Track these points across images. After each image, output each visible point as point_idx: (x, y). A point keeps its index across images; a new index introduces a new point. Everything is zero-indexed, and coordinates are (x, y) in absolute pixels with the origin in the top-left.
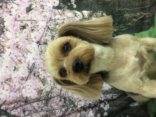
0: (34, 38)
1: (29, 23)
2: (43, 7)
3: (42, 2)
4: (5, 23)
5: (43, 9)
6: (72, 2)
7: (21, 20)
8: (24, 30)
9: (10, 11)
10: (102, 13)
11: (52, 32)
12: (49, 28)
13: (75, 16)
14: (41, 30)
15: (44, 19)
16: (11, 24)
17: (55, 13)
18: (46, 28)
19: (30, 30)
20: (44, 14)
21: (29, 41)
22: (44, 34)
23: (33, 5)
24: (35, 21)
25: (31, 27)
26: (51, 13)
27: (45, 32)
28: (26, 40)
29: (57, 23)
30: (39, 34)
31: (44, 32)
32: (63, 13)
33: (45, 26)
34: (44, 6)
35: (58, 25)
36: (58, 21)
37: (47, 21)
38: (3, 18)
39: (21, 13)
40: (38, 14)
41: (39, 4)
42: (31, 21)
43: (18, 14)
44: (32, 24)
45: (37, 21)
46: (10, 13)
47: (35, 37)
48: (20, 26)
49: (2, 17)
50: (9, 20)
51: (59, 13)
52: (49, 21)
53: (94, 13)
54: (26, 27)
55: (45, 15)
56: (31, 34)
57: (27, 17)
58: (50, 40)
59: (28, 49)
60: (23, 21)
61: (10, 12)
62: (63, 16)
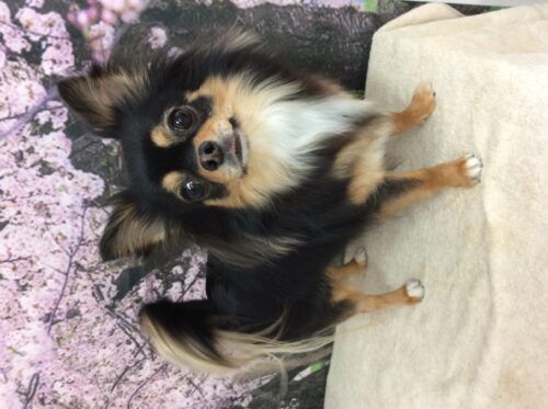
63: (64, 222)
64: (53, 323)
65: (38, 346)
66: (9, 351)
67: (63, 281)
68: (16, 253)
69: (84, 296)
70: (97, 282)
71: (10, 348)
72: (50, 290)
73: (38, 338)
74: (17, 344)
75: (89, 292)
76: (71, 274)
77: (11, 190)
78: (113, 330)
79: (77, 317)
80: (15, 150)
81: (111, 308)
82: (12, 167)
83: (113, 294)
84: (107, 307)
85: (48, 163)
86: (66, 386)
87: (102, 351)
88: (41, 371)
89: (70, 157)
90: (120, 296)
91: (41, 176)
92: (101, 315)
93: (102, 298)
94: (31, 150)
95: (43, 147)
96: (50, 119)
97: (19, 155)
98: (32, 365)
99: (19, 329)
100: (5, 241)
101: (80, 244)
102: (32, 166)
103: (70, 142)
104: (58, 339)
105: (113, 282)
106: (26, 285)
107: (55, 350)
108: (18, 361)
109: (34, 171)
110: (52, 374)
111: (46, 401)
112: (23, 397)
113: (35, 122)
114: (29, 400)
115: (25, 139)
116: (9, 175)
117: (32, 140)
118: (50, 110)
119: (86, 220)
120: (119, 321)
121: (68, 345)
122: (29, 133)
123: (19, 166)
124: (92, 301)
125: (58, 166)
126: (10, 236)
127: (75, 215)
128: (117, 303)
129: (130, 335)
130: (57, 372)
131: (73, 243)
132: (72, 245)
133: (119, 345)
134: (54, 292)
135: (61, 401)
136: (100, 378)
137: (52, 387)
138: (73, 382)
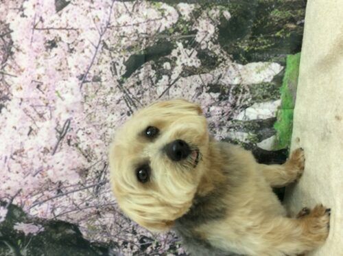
0: (75, 68)
1: (63, 35)
4: (12, 34)
5: (92, 2)
7: (45, 27)
8: (54, 49)
9: (22, 7)
10: (221, 10)
11: (113, 55)
12: (105, 45)
13: (161, 17)
14: (88, 50)
15: (93, 26)
16: (26, 37)
17: (117, 10)
18: (99, 45)
19: (67, 49)
20: (95, 15)
21: (63, 73)
22: (96, 60)
24: (75, 30)
25: (69, 44)
26: (109, 12)
27: (97, 56)
28: (58, 73)
29: (122, 34)
30: (84, 58)
31: (96, 54)
32: (135, 10)
33: (98, 41)
35: (124, 39)
36: (124, 29)
37: (100, 30)
38: (7, 23)
39: (46, 13)
40: (82, 14)
42: (67, 30)
43: (40, 15)
44: (70, 36)
45: (79, 30)
46: (21, 13)
48: (46, 42)
49: (5, 21)
50: (21, 28)
51: (128, 10)
52: (106, 30)
53: (205, 9)
54: (57, 44)
55: (97, 16)
56: (68, 59)
57: (58, 22)
58: (109, 71)
59: (59, 92)
60: (51, 31)
61: (22, 9)
62: (136, 16)
63: (100, 9)
64: (84, 82)
65: (73, 97)
66: (56, 94)
67: (94, 53)
68: (71, 25)
69: (105, 68)
70: (114, 60)
71: (57, 92)
72: (86, 57)
73: (74, 91)
74: (62, 90)
75: (109, 66)
76: (100, 49)
78: (120, 100)
79: (99, 83)
81: (121, 82)
83: (123, 73)
84: (118, 81)
86: (86, 135)
87: (111, 115)
88: (72, 118)
90: (127, 75)
92: (114, 86)
93: (116, 74)
98: (68, 111)
99: (64, 80)
100: (66, 15)
101: (107, 27)
104: (85, 97)
105: (124, 63)
106: (73, 49)
107: (82, 103)
108: (60, 104)
110: (78, 123)
111: (72, 143)
112: (59, 134)
114: (61, 138)
119: (113, 10)
120: (125, 95)
121: (90, 103)
124: (109, 74)
126: (70, 11)
127: (107, 5)
128: (125, 80)
129: (130, 108)
130: (81, 123)
131: (103, 25)
132: (103, 27)
133: (122, 114)
134: (88, 59)
135: (80, 146)
136: (107, 137)
137: (77, 133)
138: (90, 134)
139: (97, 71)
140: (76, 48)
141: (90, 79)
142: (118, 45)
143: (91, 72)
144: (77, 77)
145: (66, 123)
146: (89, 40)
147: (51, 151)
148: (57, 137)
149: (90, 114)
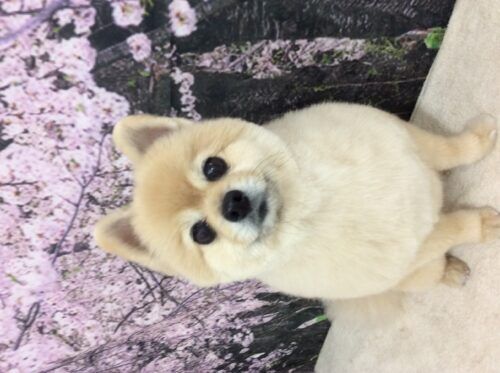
0: (38, 238)
1: (7, 194)
2: (59, 130)
3: (50, 112)
5: (61, 138)
6: (185, 106)
11: (108, 211)
12: (92, 199)
14: (61, 211)
15: (68, 175)
17: (113, 149)
18: (80, 201)
19: (17, 213)
20: (70, 158)
21: (17, 247)
22: (77, 222)
23: (8, 124)
24: (31, 184)
25: (20, 207)
26: (97, 152)
27: (80, 215)
28: (5, 248)
29: (123, 183)
30: (55, 223)
31: (76, 214)
33: (78, 196)
34: (62, 128)
35: (128, 188)
36: (127, 174)
37: (82, 181)
40: (42, 159)
41: (38, 120)
42: (14, 185)
44: (22, 195)
45: (40, 184)
47: (40, 236)
52: (92, 179)
55: (73, 160)
56: (22, 227)
59: (14, 275)
63: (78, 148)
64: (59, 255)
65: (41, 277)
66: (9, 279)
67: (72, 213)
68: (20, 177)
71: (9, 275)
72: (57, 220)
73: (41, 269)
74: (18, 272)
76: (83, 205)
77: (18, 104)
78: (124, 268)
79: (86, 252)
80: (26, 54)
82: (20, 74)
85: (65, 75)
86: (68, 317)
87: (109, 287)
88: (42, 301)
89: (92, 72)
91: (55, 90)
94: (45, 58)
95: (60, 54)
96: (73, 21)
97: (29, 61)
98: (33, 293)
99: (21, 257)
100: (7, 162)
101: (95, 175)
102: (46, 76)
103: (94, 52)
104: (64, 272)
106: (30, 212)
107: (59, 282)
108: (18, 289)
109: (48, 83)
110: (54, 304)
111: (46, 330)
112: (21, 324)
113: (54, 23)
114: (27, 327)
115: (39, 43)
116: (16, 84)
117: (48, 45)
118: (74, 8)
119: (104, 149)
121: (73, 279)
122: (45, 34)
123: (29, 75)
125: (77, 80)
126: (14, 157)
127: (92, 142)
129: (141, 275)
130: (59, 304)
131: (87, 172)
132: (86, 175)
133: (128, 283)
134: (62, 223)
135: (60, 332)
136: (105, 314)
137: (53, 316)
138: (75, 314)
139: (80, 235)
140: (35, 210)
141: (70, 249)
142: (116, 197)
143: (71, 239)
144: (45, 250)
145: (31, 309)
146: (60, 196)
147: (12, 345)
148: (19, 327)
149: (74, 290)
